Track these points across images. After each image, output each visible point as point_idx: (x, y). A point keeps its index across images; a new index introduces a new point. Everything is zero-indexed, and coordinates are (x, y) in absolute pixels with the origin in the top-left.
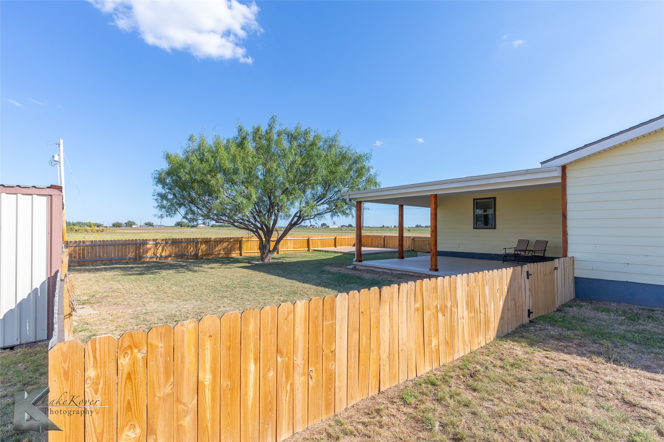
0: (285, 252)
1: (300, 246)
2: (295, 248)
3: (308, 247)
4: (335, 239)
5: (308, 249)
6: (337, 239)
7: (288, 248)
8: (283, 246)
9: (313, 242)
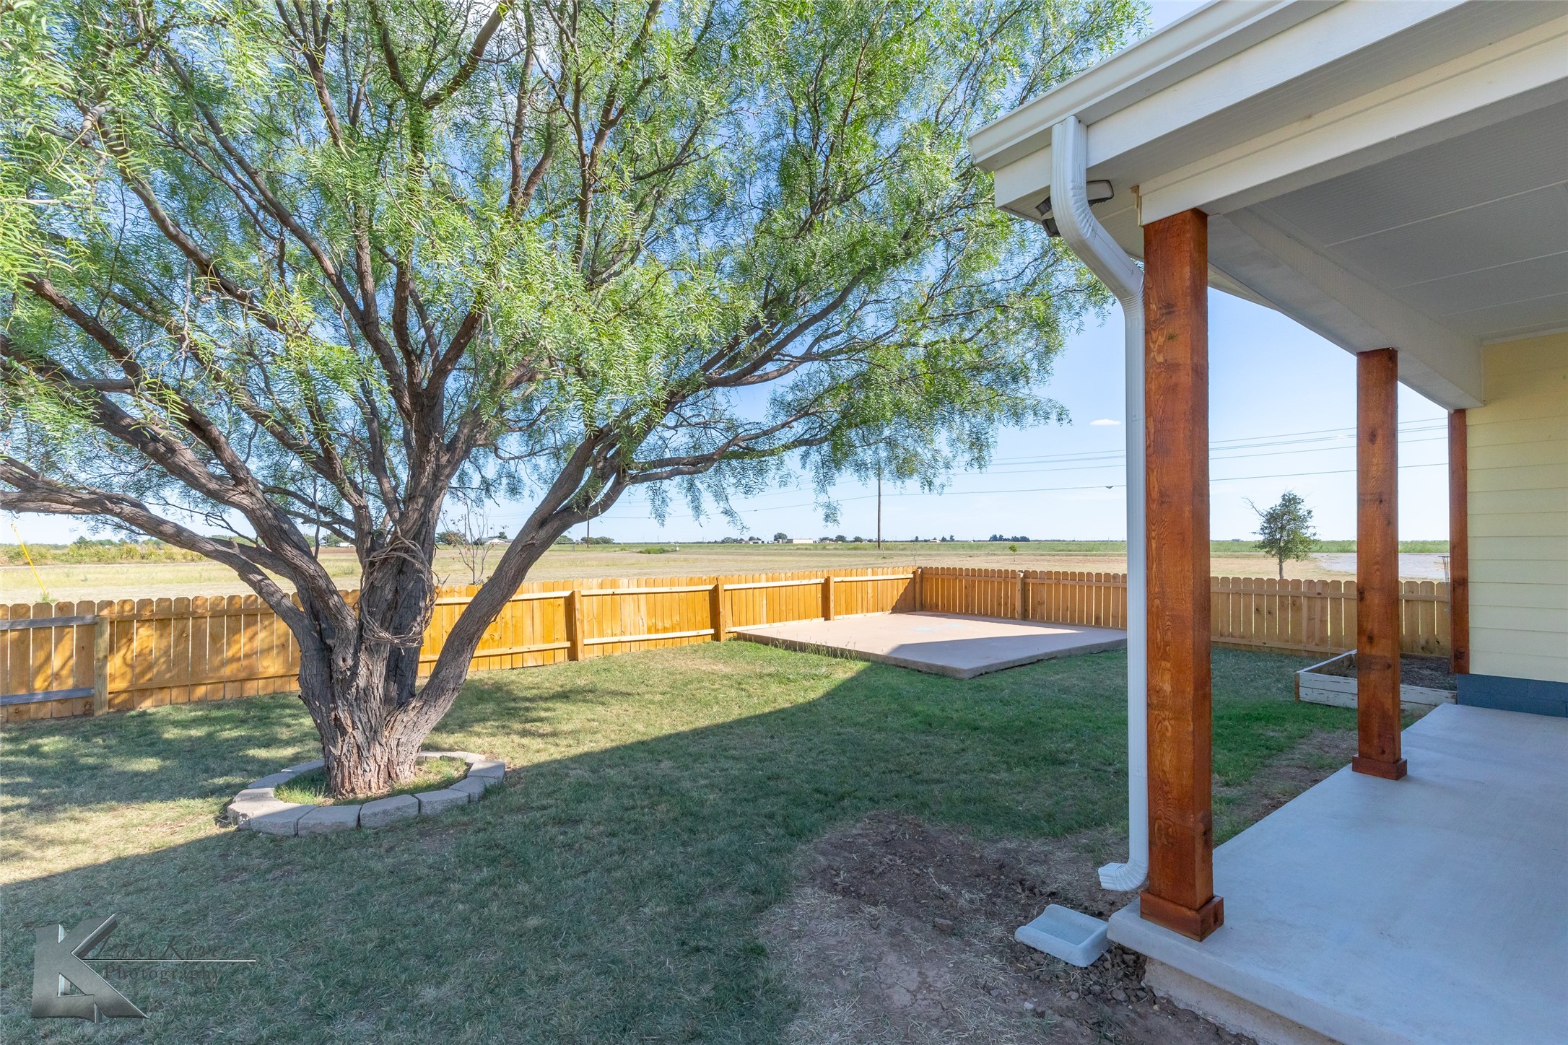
0: (608, 648)
1: (676, 618)
2: (657, 631)
3: (715, 621)
4: (826, 586)
5: (712, 631)
6: (832, 584)
7: (623, 633)
8: (600, 623)
9: (736, 599)
